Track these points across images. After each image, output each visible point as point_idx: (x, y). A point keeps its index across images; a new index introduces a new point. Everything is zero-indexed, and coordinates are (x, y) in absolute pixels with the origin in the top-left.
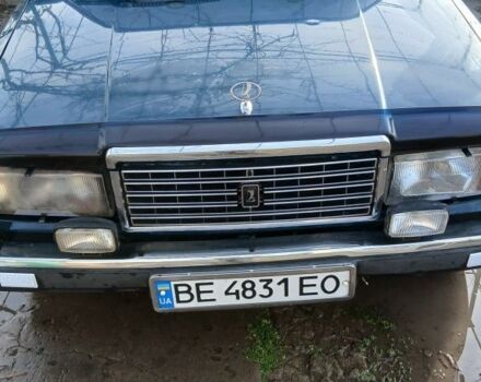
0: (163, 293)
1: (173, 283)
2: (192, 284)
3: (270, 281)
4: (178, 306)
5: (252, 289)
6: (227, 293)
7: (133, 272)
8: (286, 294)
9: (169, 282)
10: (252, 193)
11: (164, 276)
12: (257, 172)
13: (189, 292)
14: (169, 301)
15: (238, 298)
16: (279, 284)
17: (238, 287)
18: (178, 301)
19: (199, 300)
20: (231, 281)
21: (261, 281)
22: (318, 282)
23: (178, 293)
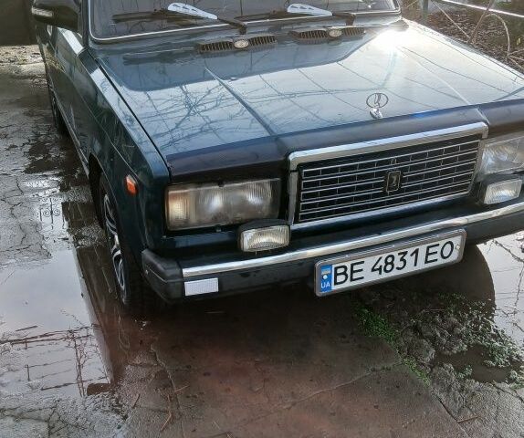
0: (325, 277)
1: (334, 266)
2: (348, 265)
3: (405, 253)
4: (335, 288)
5: (392, 263)
6: (373, 270)
7: (301, 263)
8: (415, 265)
9: (331, 265)
10: (395, 178)
11: (328, 261)
12: (399, 160)
13: (344, 273)
14: (328, 284)
15: (380, 273)
16: (412, 255)
17: (382, 263)
18: (336, 283)
19: (352, 280)
20: (378, 257)
21: (399, 254)
22: (438, 249)
23: (336, 275)
